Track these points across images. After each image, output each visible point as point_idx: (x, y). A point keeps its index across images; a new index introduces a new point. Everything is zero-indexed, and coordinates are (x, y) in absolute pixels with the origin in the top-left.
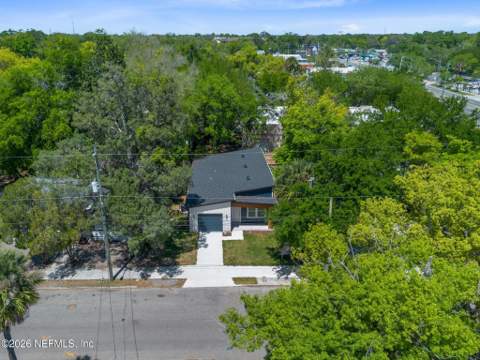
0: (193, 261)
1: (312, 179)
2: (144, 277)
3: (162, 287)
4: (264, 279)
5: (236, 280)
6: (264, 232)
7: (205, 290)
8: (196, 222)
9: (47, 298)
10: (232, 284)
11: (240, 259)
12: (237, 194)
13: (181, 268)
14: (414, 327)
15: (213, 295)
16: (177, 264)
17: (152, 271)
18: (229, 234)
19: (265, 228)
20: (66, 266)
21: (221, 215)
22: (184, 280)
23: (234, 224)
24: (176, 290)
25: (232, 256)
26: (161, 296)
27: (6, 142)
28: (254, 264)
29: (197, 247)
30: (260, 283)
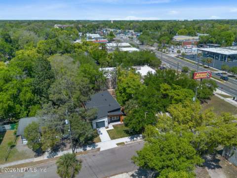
0: (100, 141)
1: (137, 106)
2: (85, 150)
3: (93, 152)
4: (126, 142)
5: (118, 144)
6: (120, 124)
7: (108, 150)
8: (95, 125)
9: (51, 166)
10: (116, 146)
11: (116, 137)
12: (109, 112)
13: (97, 144)
14: (182, 151)
15: (112, 151)
16: (94, 143)
17: (86, 147)
18: (107, 128)
19: (119, 123)
20: (52, 152)
21: (104, 121)
22: (100, 148)
23: (109, 123)
24: (98, 152)
25: (113, 136)
26: (94, 156)
27: (7, 105)
28: (121, 137)
29: (98, 135)
30: (126, 144)
